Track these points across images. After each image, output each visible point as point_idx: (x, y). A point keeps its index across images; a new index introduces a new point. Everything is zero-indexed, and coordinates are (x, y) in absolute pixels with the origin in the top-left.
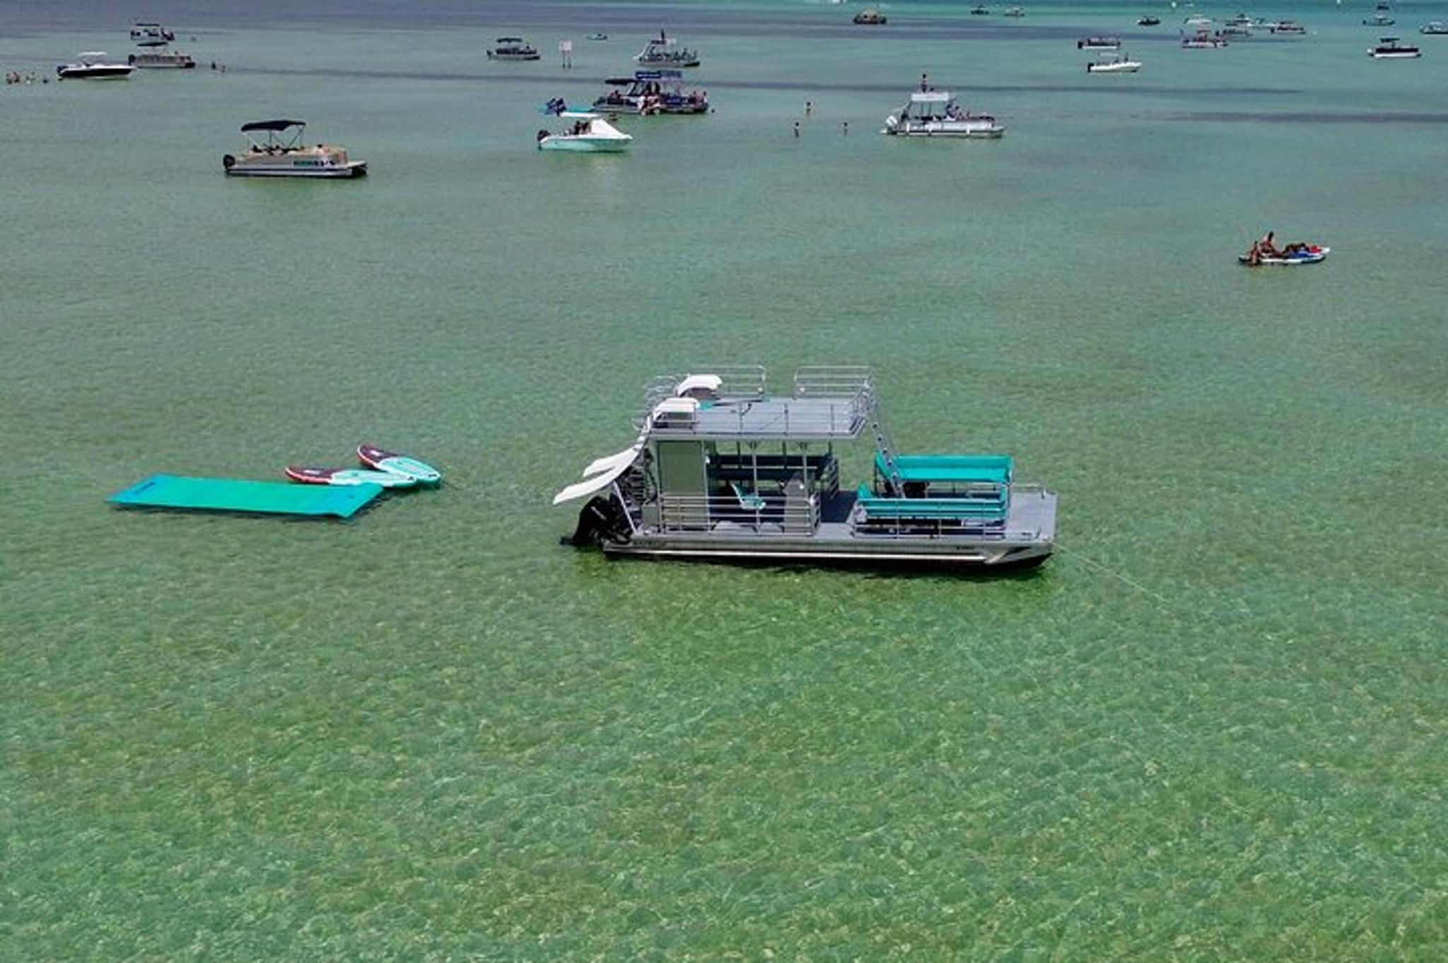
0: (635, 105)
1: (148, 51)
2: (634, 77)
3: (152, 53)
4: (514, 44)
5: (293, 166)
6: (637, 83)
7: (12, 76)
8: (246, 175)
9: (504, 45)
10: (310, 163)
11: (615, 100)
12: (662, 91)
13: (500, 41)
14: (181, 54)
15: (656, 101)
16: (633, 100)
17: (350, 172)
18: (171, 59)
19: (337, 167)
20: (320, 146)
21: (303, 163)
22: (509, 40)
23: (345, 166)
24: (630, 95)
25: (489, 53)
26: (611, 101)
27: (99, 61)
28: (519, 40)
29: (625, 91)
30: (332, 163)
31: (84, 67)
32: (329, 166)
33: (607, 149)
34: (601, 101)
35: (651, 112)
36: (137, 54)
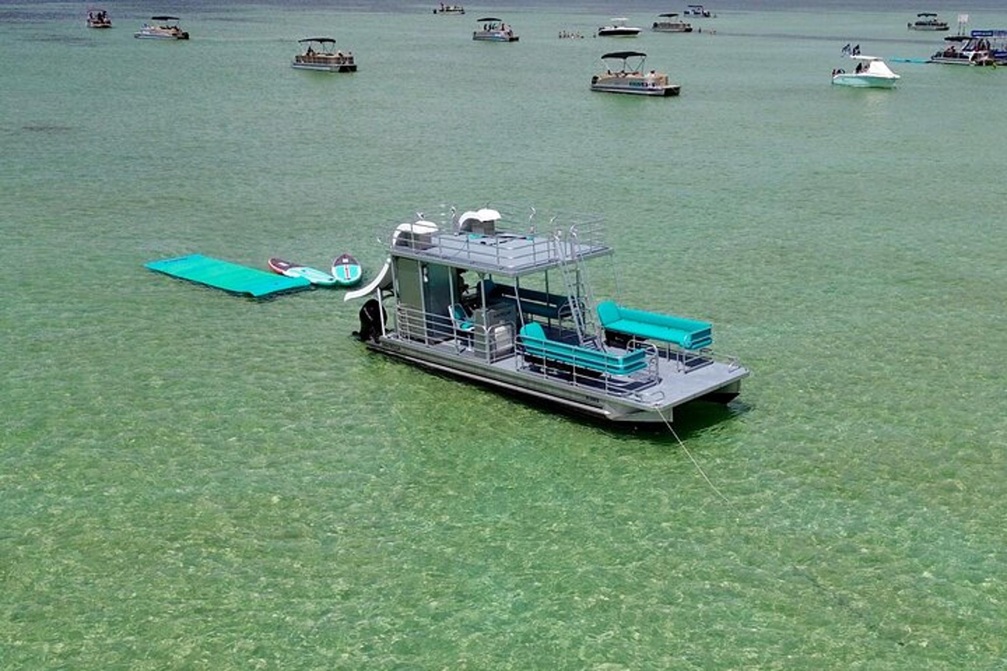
0: (967, 57)
1: (667, 20)
2: (970, 36)
3: (667, 22)
4: (930, 18)
5: (628, 86)
6: (971, 39)
7: (562, 34)
8: (600, 91)
9: (922, 19)
10: (639, 84)
11: (951, 54)
12: (992, 48)
13: (919, 16)
14: (684, 22)
15: (985, 54)
16: (965, 53)
17: (663, 92)
18: (677, 25)
19: (655, 88)
20: (653, 72)
21: (634, 84)
22: (927, 15)
23: (659, 88)
24: (964, 50)
25: (909, 25)
26: (946, 55)
27: (623, 24)
28: (935, 15)
29: (959, 48)
30: (654, 85)
31: (613, 29)
32: (651, 87)
33: (880, 85)
34: (939, 55)
35: (981, 64)
36: (658, 22)
